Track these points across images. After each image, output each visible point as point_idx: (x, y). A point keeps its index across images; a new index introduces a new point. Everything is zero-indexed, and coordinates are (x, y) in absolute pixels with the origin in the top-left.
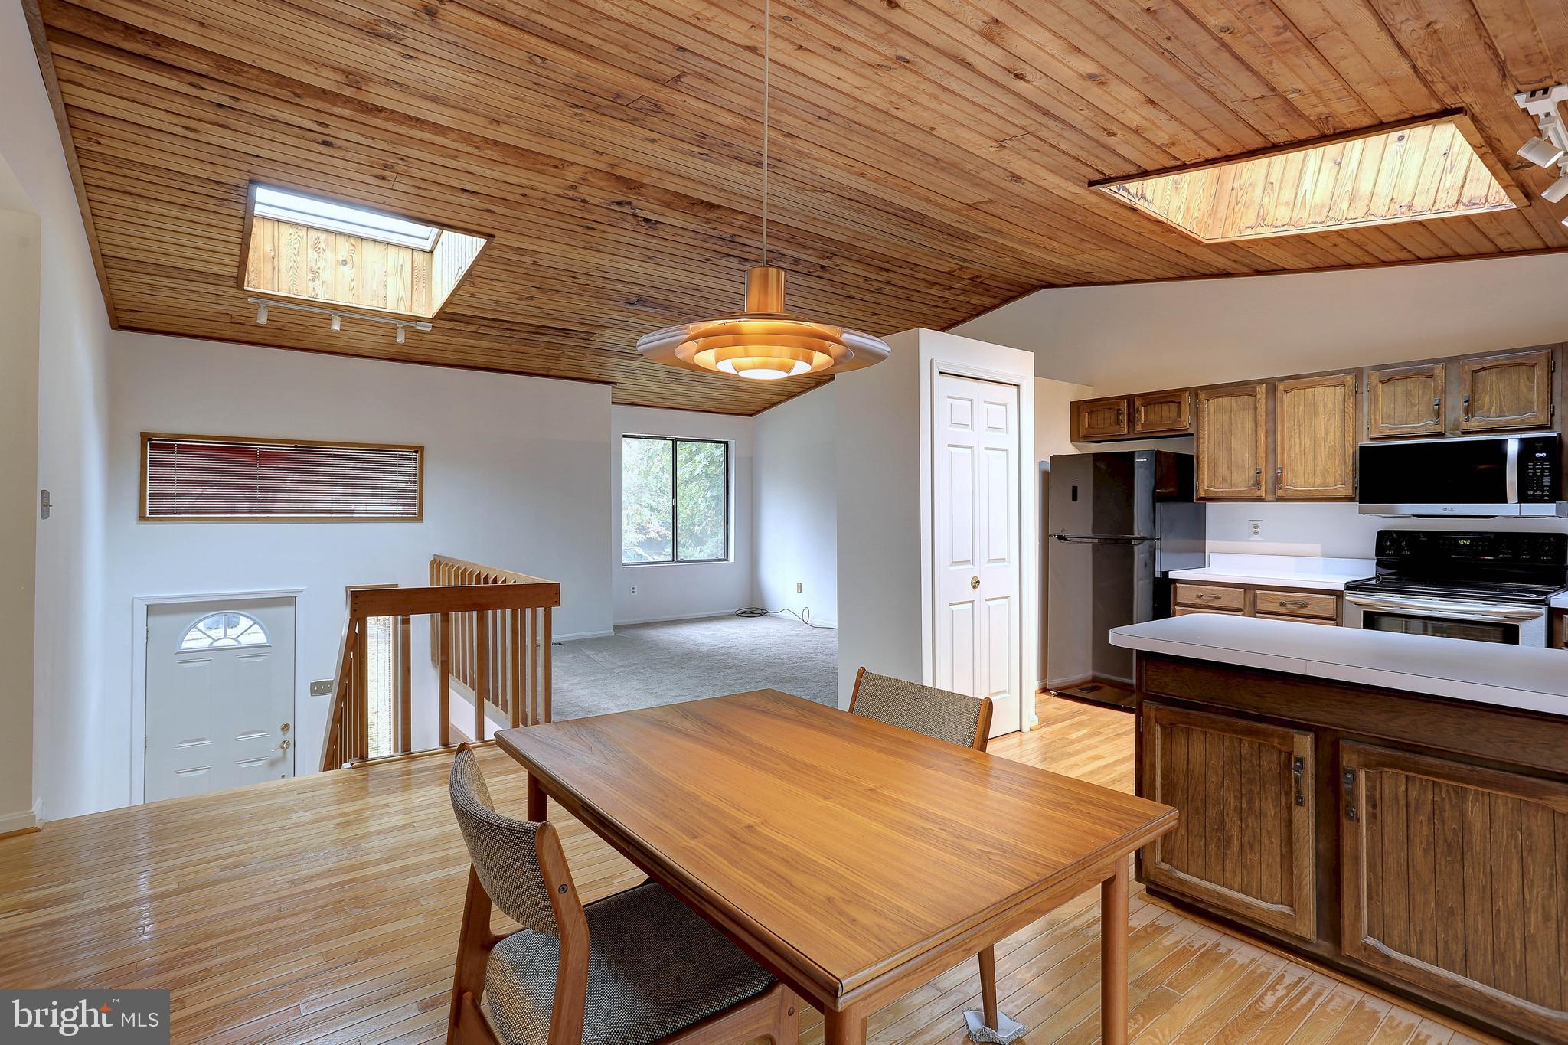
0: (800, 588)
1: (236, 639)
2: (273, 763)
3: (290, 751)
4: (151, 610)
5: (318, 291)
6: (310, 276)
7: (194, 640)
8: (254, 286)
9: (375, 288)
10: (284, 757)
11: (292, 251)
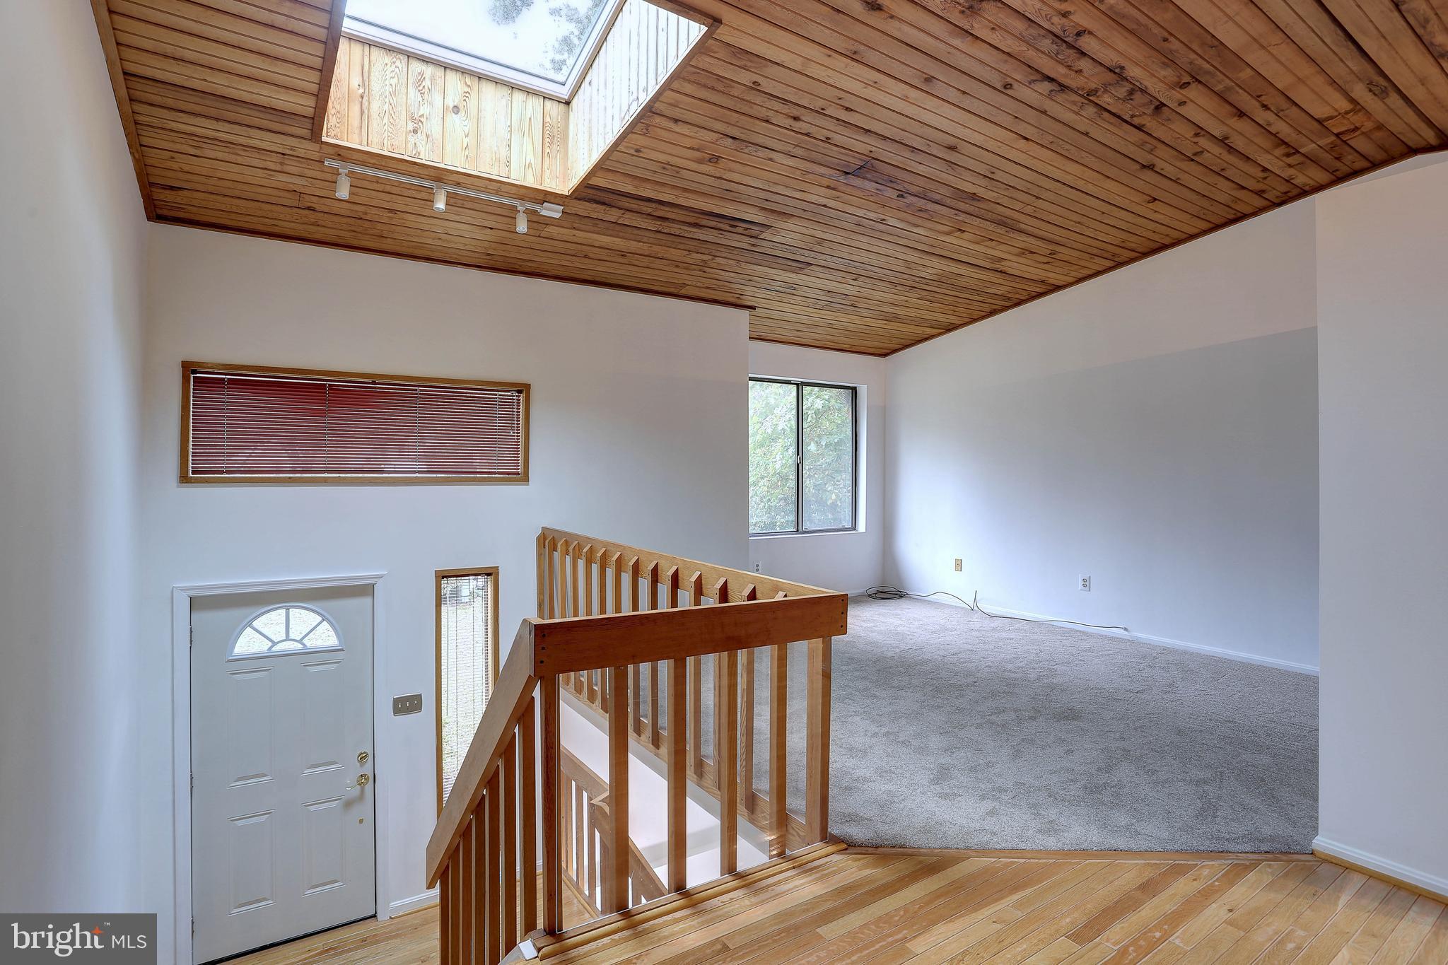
0: (959, 565)
1: (300, 641)
2: (348, 804)
3: (369, 787)
4: (196, 603)
5: (421, 149)
6: (411, 126)
7: (248, 644)
8: (335, 137)
9: (495, 148)
10: (362, 796)
11: (388, 89)
